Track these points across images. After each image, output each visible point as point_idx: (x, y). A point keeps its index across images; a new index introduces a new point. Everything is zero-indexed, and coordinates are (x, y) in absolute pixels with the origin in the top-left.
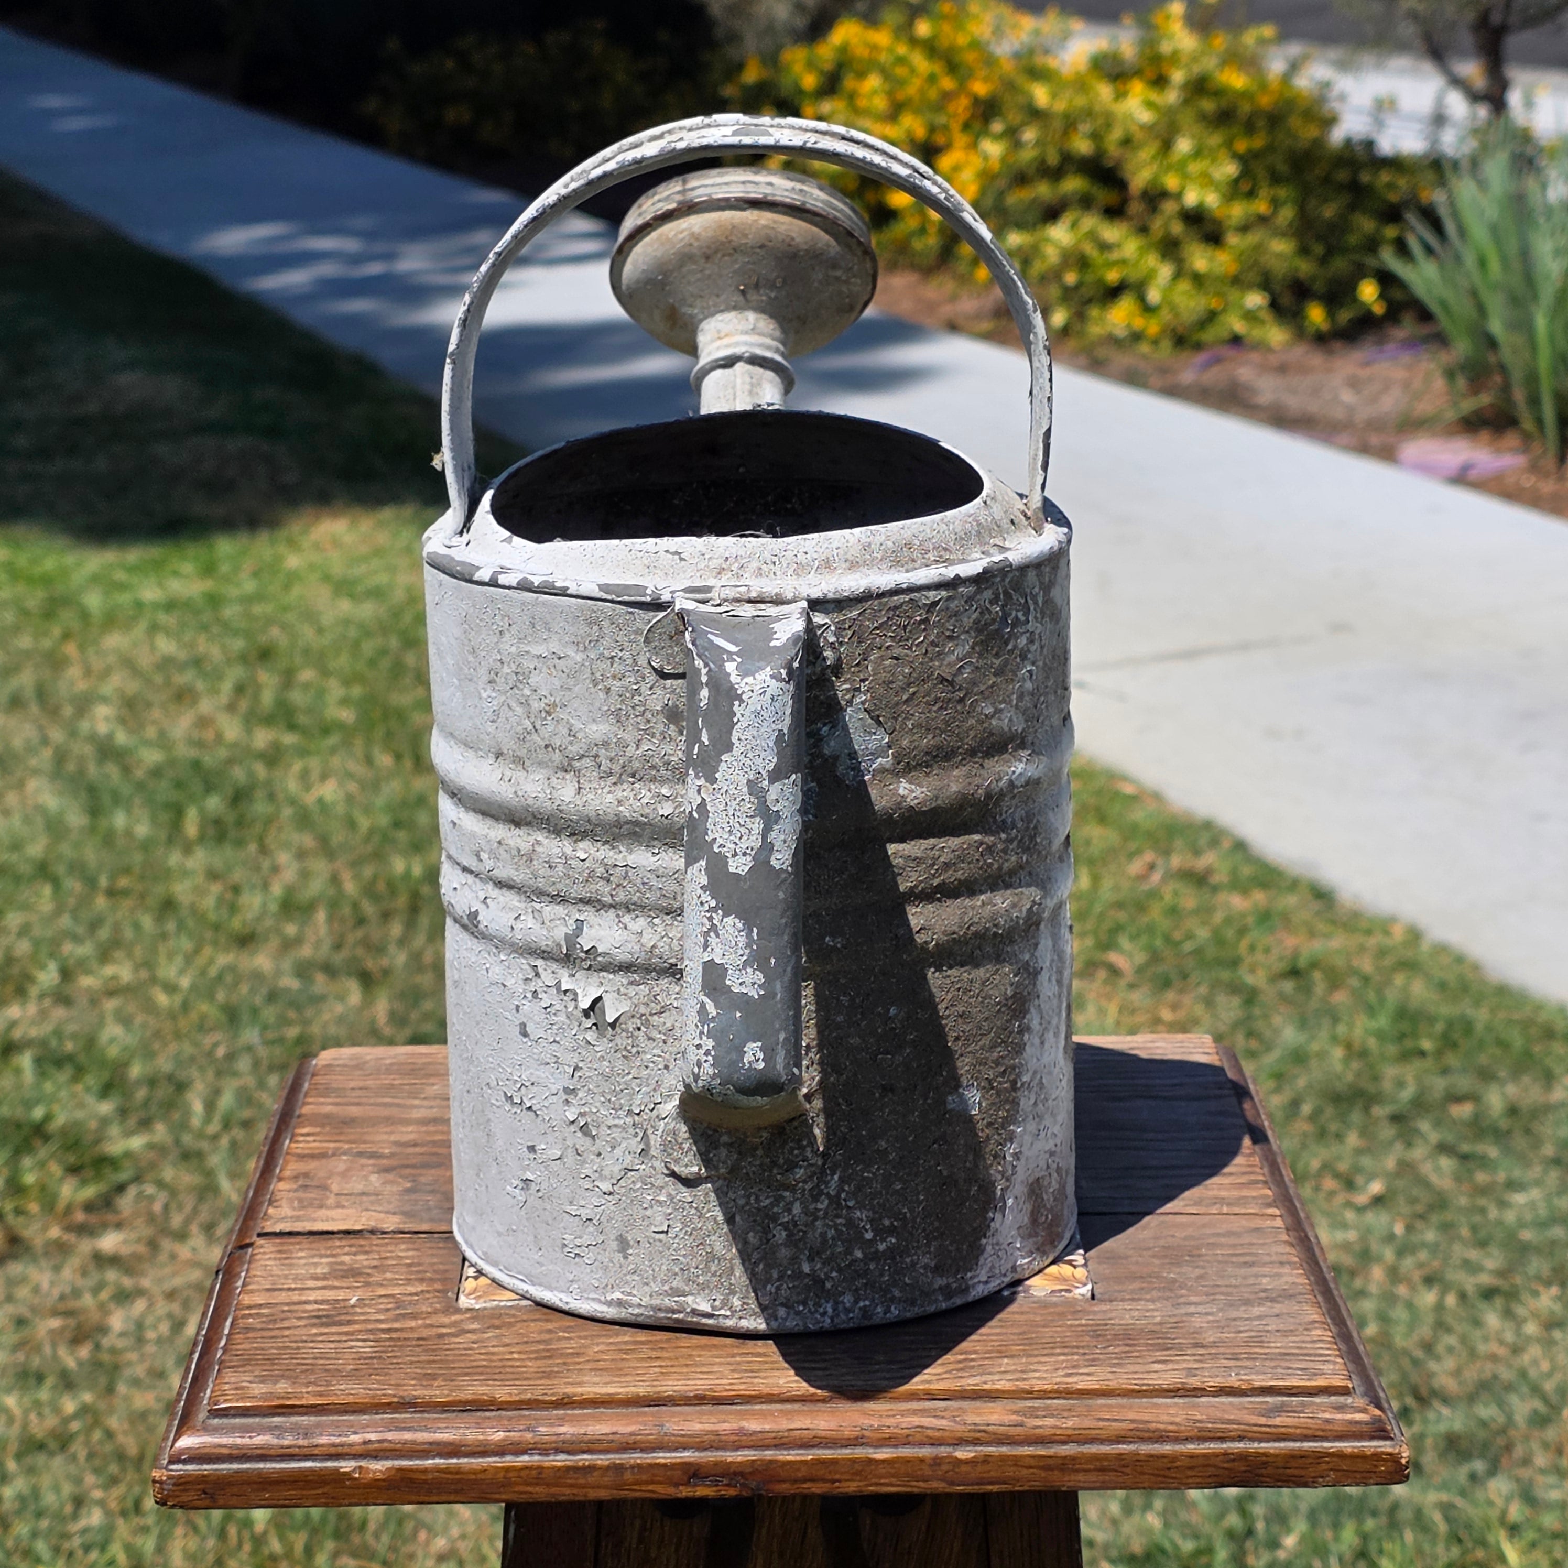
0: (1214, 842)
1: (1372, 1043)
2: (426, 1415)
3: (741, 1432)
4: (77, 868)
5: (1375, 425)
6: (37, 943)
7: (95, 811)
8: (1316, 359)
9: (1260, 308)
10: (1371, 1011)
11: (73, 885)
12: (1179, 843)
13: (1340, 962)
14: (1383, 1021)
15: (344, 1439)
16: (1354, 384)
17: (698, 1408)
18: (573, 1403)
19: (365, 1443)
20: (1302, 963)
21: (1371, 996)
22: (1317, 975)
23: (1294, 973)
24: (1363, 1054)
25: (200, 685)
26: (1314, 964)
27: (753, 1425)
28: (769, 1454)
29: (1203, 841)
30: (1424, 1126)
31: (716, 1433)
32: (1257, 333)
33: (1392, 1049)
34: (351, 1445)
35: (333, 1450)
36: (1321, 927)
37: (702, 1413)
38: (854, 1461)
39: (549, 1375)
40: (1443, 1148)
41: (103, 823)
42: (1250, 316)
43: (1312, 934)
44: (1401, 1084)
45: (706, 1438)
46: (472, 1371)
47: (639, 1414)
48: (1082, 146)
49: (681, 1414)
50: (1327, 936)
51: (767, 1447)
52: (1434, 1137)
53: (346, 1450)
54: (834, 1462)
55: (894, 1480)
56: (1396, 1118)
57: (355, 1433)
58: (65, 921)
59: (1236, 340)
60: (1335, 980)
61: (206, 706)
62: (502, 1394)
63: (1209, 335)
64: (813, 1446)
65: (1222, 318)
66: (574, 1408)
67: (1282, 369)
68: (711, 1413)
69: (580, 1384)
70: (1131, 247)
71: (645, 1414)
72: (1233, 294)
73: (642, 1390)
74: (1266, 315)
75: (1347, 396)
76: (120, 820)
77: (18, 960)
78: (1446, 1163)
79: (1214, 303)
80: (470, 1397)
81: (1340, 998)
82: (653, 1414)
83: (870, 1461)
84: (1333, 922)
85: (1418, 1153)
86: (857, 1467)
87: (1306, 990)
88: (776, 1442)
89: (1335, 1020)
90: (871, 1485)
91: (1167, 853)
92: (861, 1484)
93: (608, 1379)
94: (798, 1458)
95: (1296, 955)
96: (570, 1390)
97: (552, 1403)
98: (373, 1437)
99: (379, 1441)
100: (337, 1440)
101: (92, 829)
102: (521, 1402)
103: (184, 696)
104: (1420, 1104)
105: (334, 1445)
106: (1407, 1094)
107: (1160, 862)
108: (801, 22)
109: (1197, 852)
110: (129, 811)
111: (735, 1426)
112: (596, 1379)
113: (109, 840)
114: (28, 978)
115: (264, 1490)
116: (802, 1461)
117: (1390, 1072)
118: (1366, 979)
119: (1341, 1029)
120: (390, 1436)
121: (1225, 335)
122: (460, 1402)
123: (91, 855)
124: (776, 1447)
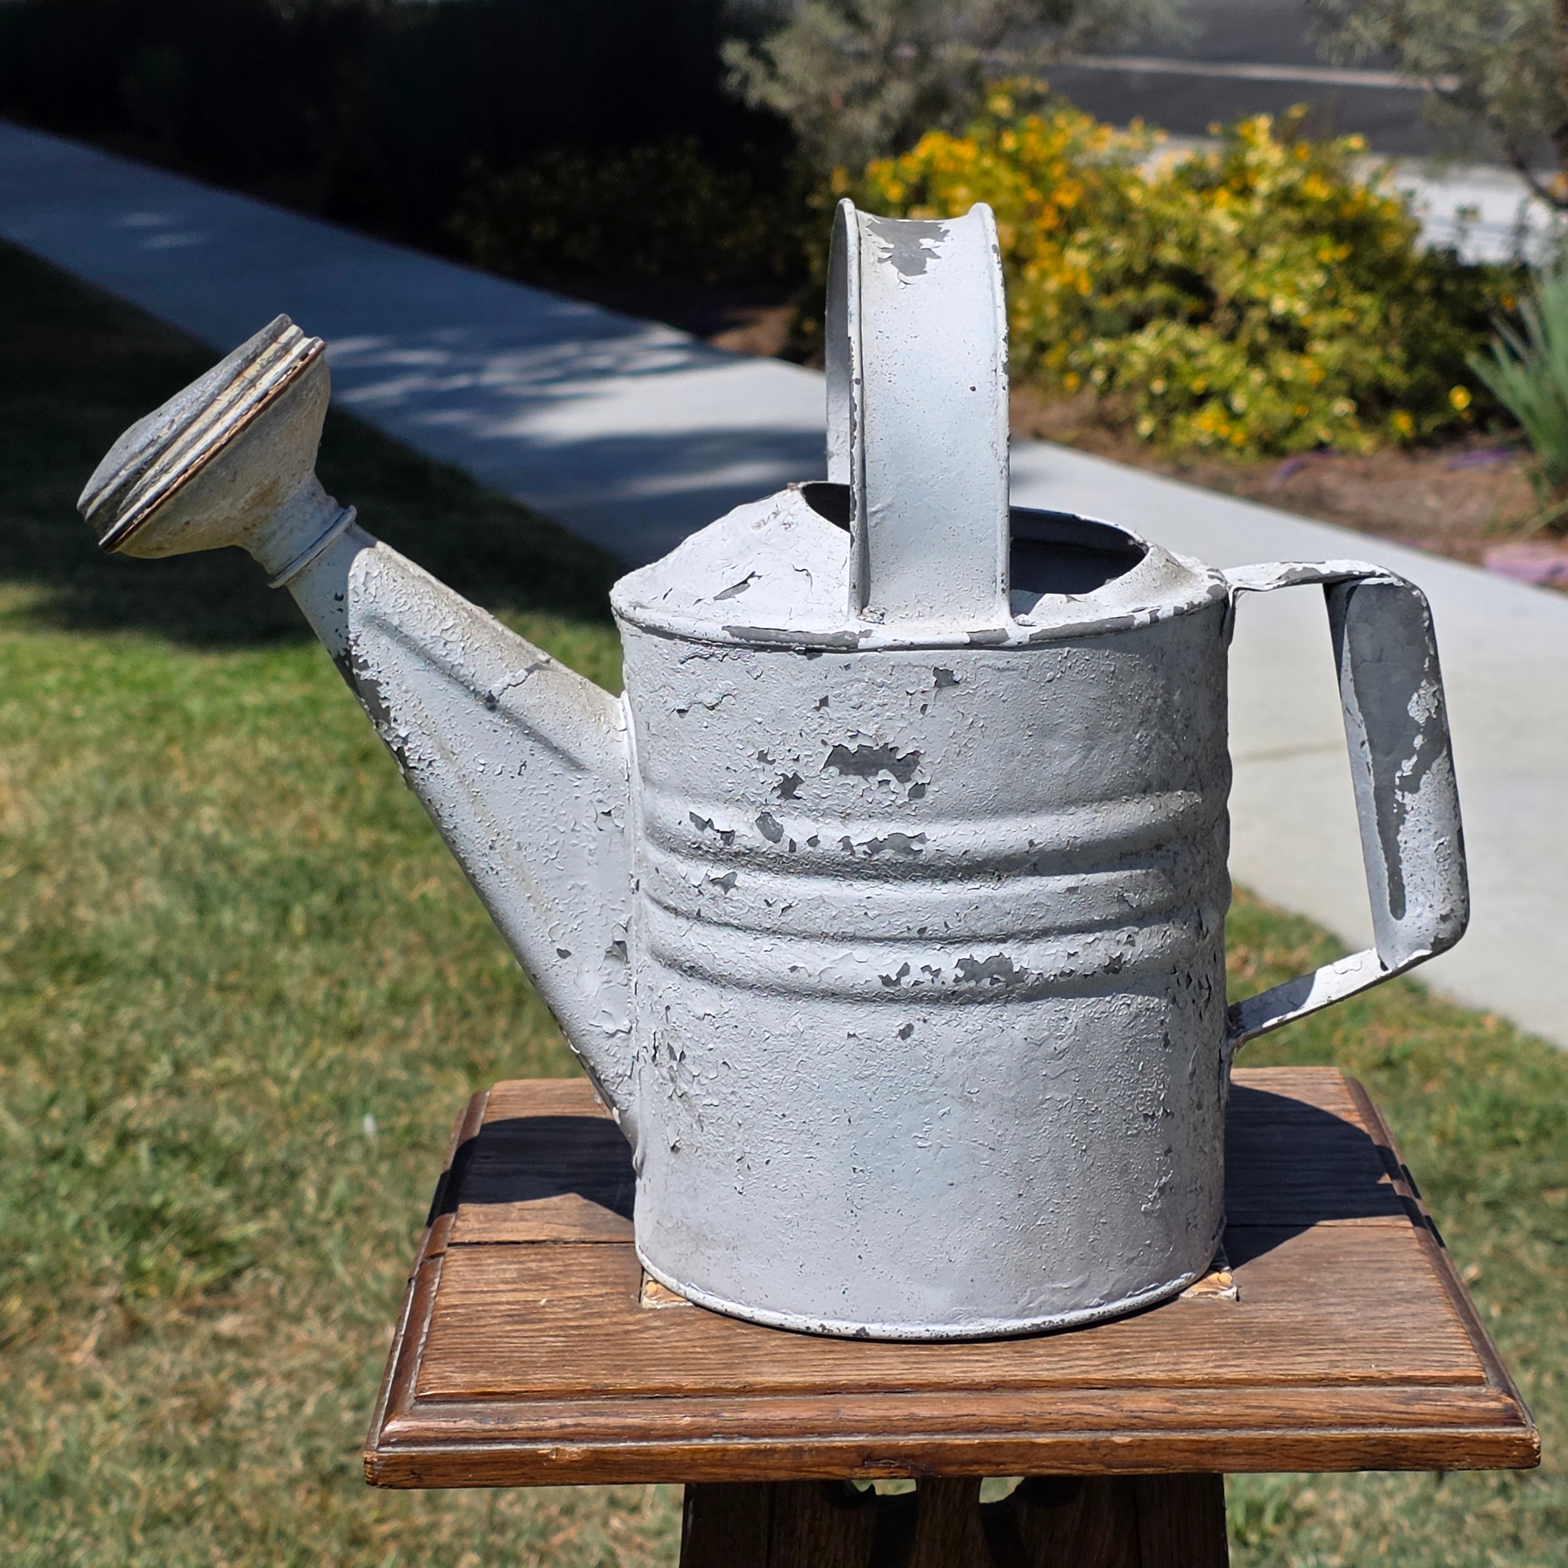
0: (1307, 937)
1: (1466, 1132)
2: (617, 1402)
3: (912, 1418)
4: (187, 965)
5: (1460, 530)
6: (149, 1037)
7: (202, 910)
8: (1402, 465)
9: (1347, 415)
10: (1465, 1101)
11: (185, 981)
12: (1272, 937)
13: (1433, 1054)
14: (1477, 1111)
15: (542, 1423)
16: (1439, 489)
17: (870, 1396)
18: (754, 1391)
19: (562, 1427)
20: (1395, 1055)
21: (1465, 1086)
22: (1411, 1066)
23: (1388, 1064)
24: (1458, 1143)
25: (302, 787)
26: (1407, 1056)
27: (923, 1411)
28: (938, 1438)
29: (1295, 936)
30: (1519, 1212)
31: (888, 1419)
32: (1343, 439)
33: (1486, 1138)
34: (548, 1429)
35: (531, 1434)
36: (1413, 1019)
37: (875, 1400)
38: (1018, 1445)
39: (730, 1366)
40: (1538, 1234)
41: (211, 920)
42: (1336, 423)
43: (1405, 1026)
44: (1495, 1172)
45: (878, 1423)
46: (658, 1362)
47: (815, 1401)
48: (1170, 254)
49: (854, 1401)
50: (1421, 1029)
51: (937, 1432)
52: (1529, 1224)
53: (544, 1433)
54: (999, 1445)
55: (1055, 1463)
56: (1491, 1205)
57: (551, 1418)
58: (177, 1014)
59: (1321, 447)
60: (1428, 1071)
61: (309, 807)
62: (687, 1382)
63: (1292, 443)
64: (979, 1431)
65: (1307, 425)
66: (755, 1396)
67: (1367, 476)
68: (882, 1400)
69: (760, 1374)
70: (1216, 355)
71: (821, 1401)
72: (1319, 402)
73: (818, 1380)
74: (1352, 422)
75: (1432, 502)
76: (227, 917)
77: (131, 1054)
78: (1541, 1248)
79: (1300, 411)
80: (658, 1385)
81: (1433, 1088)
82: (829, 1401)
83: (1034, 1445)
84: (1426, 1015)
85: (1513, 1238)
86: (1021, 1450)
87: (1401, 1081)
88: (945, 1427)
89: (1430, 1110)
90: (1034, 1467)
91: (1260, 947)
92: (1025, 1466)
93: (785, 1370)
94: (966, 1442)
95: (1389, 1047)
96: (751, 1379)
97: (734, 1390)
98: (568, 1421)
99: (576, 1425)
100: (534, 1424)
101: (201, 927)
102: (706, 1390)
103: (286, 797)
104: (1515, 1191)
105: (531, 1429)
106: (1501, 1182)
107: (1253, 956)
108: (886, 136)
109: (1290, 947)
110: (236, 909)
111: (906, 1412)
112: (775, 1370)
113: (217, 936)
114: (142, 1070)
115: (467, 1470)
116: (969, 1445)
117: (1486, 1159)
118: (1459, 1071)
119: (1435, 1118)
120: (584, 1420)
121: (1310, 441)
122: (649, 1389)
123: (200, 952)
124: (945, 1431)
